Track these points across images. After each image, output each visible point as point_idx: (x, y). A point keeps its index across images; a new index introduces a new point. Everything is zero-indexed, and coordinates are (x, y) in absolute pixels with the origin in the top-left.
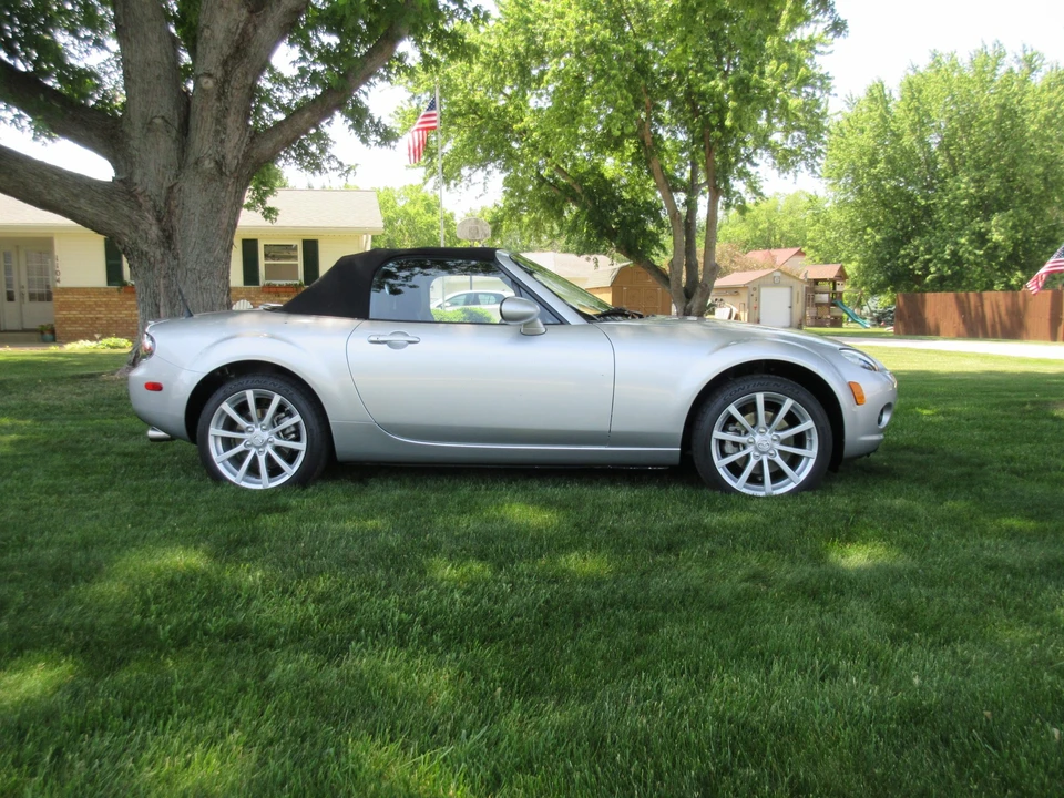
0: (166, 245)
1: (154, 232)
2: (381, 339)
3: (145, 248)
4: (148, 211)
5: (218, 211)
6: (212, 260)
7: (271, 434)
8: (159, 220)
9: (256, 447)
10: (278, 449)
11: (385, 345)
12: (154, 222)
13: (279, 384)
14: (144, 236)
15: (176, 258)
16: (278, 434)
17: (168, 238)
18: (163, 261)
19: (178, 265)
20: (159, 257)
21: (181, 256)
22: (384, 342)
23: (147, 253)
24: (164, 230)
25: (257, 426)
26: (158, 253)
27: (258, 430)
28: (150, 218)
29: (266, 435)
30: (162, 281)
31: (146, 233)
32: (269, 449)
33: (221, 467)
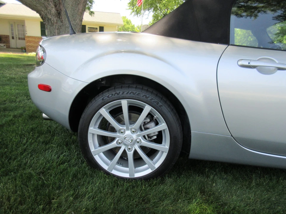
0: (58, 16)
1: (54, 11)
2: (252, 64)
3: (50, 17)
4: (51, 2)
5: (78, 4)
6: (75, 24)
7: (139, 136)
8: (56, 6)
9: (125, 145)
10: (143, 148)
11: (255, 70)
12: (54, 7)
13: (150, 97)
14: (50, 12)
15: (62, 22)
16: (144, 137)
17: (59, 14)
18: (57, 23)
19: (63, 25)
20: (55, 21)
21: (64, 21)
22: (254, 67)
23: (51, 19)
24: (57, 11)
25: (128, 129)
26: (55, 19)
27: (128, 133)
28: (53, 6)
29: (134, 136)
30: (56, 31)
31: (51, 11)
32: (137, 147)
33: (97, 158)
